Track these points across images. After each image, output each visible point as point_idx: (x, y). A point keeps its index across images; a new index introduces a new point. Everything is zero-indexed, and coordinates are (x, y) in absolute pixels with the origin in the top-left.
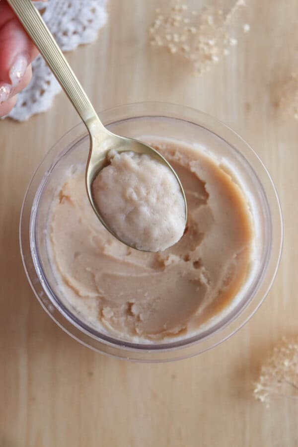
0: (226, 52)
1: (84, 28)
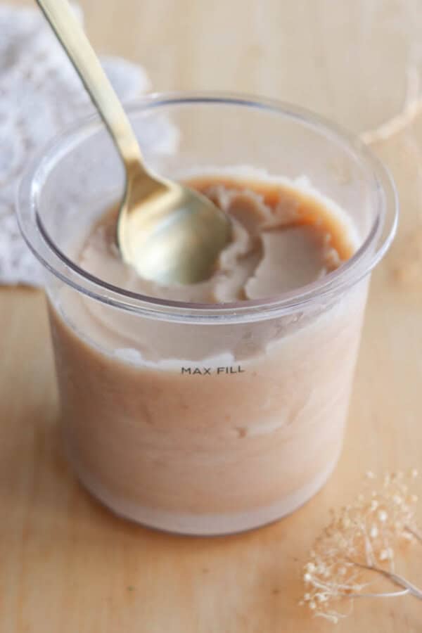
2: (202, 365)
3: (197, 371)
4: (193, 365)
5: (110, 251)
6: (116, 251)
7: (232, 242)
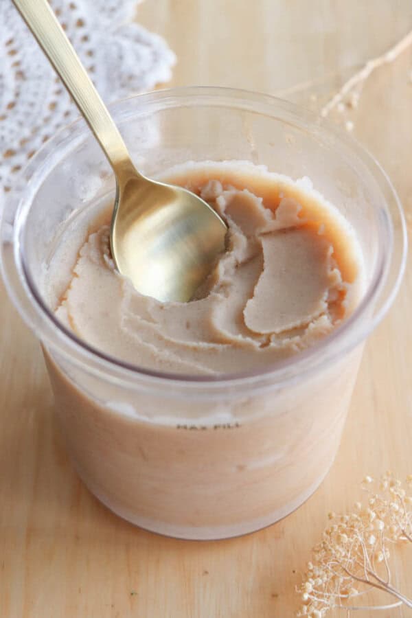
2: (199, 422)
3: (193, 428)
4: (188, 422)
5: (104, 262)
6: (110, 263)
7: (231, 250)
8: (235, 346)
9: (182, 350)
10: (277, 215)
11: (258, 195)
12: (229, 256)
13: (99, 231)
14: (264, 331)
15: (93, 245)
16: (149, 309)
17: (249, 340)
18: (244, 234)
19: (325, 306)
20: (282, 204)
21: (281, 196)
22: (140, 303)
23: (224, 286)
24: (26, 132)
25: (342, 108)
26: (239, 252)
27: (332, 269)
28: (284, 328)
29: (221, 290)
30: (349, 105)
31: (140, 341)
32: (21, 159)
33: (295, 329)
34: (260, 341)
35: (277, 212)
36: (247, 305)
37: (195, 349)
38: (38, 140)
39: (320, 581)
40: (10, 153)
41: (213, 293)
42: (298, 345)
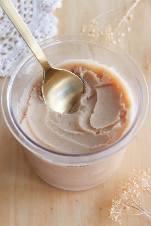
0: (119, 40)
1: (46, 35)
2: (74, 165)
4: (71, 165)
5: (39, 98)
6: (42, 99)
7: (85, 93)
8: (87, 133)
9: (68, 134)
10: (102, 81)
11: (95, 73)
12: (84, 95)
13: (37, 86)
14: (97, 128)
15: (35, 92)
16: (56, 117)
17: (92, 131)
18: (90, 87)
19: (119, 118)
20: (104, 76)
21: (103, 73)
22: (53, 115)
23: (83, 107)
24: (8, 30)
25: (126, 20)
26: (88, 94)
27: (122, 103)
28: (105, 126)
29: (82, 109)
30: (129, 18)
31: (53, 131)
32: (6, 41)
33: (108, 126)
34: (96, 132)
35: (102, 79)
36: (91, 116)
37: (73, 134)
38: (13, 34)
39: (116, 206)
40: (3, 39)
41: (79, 110)
42: (109, 134)
